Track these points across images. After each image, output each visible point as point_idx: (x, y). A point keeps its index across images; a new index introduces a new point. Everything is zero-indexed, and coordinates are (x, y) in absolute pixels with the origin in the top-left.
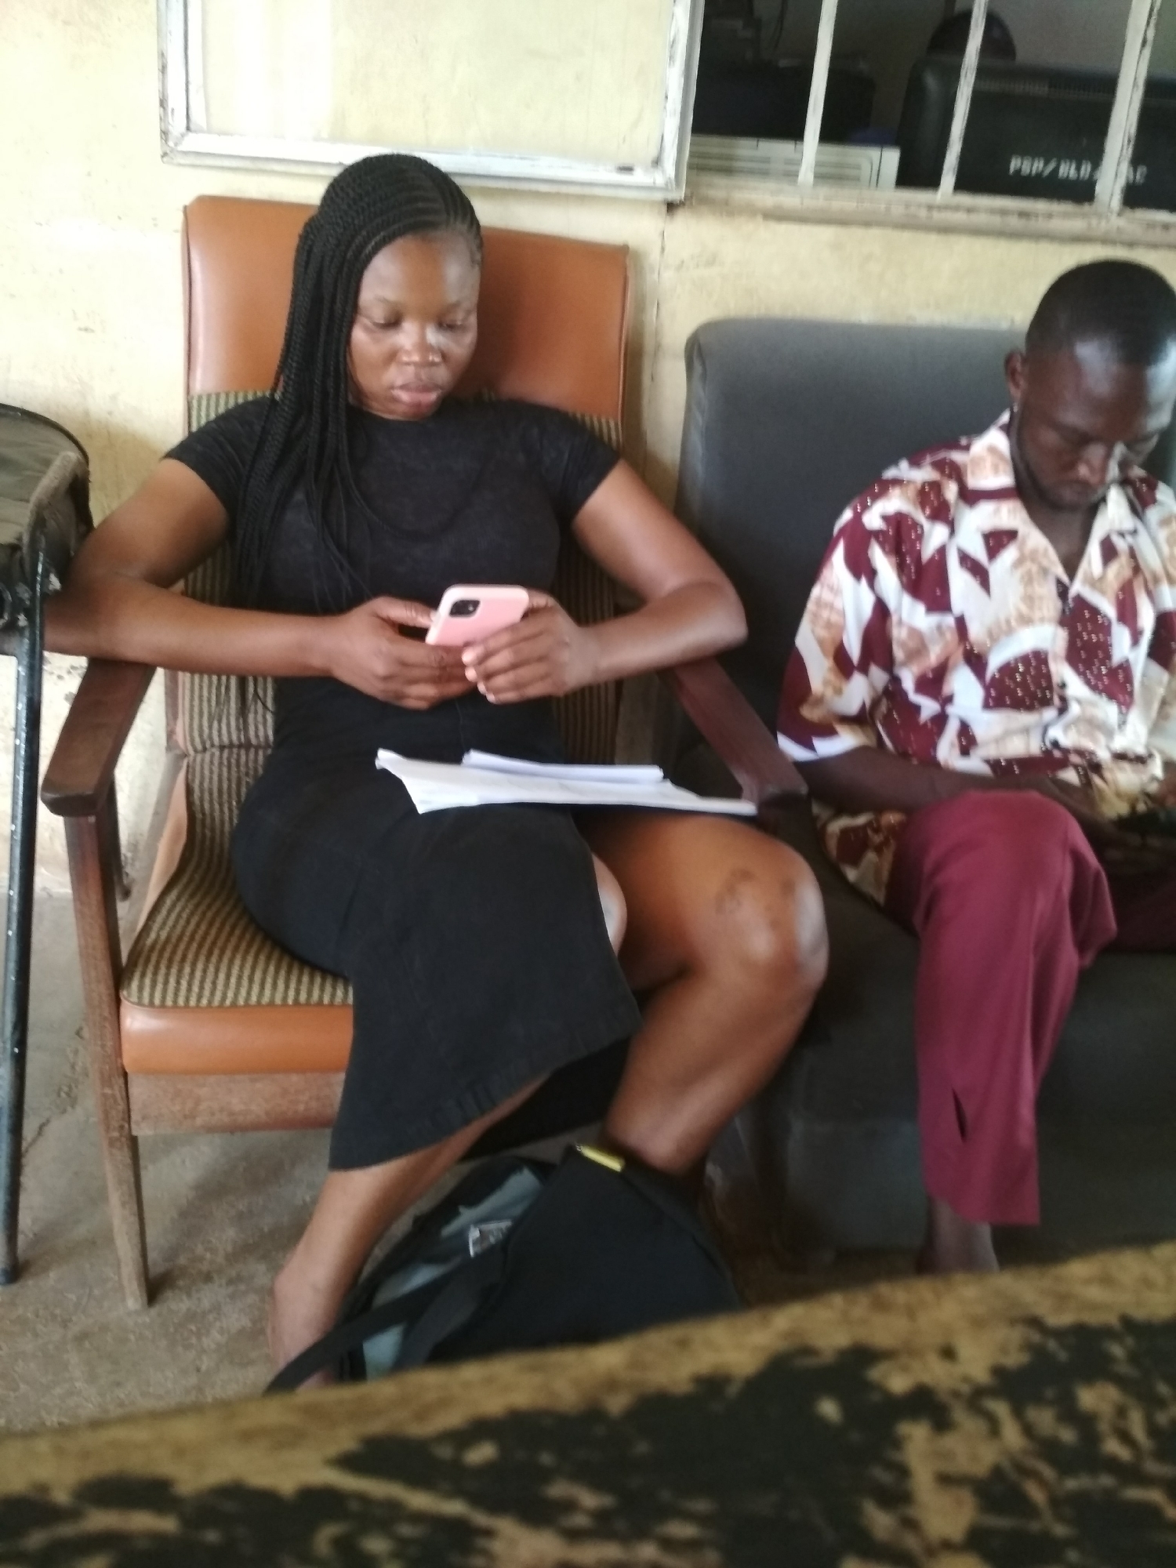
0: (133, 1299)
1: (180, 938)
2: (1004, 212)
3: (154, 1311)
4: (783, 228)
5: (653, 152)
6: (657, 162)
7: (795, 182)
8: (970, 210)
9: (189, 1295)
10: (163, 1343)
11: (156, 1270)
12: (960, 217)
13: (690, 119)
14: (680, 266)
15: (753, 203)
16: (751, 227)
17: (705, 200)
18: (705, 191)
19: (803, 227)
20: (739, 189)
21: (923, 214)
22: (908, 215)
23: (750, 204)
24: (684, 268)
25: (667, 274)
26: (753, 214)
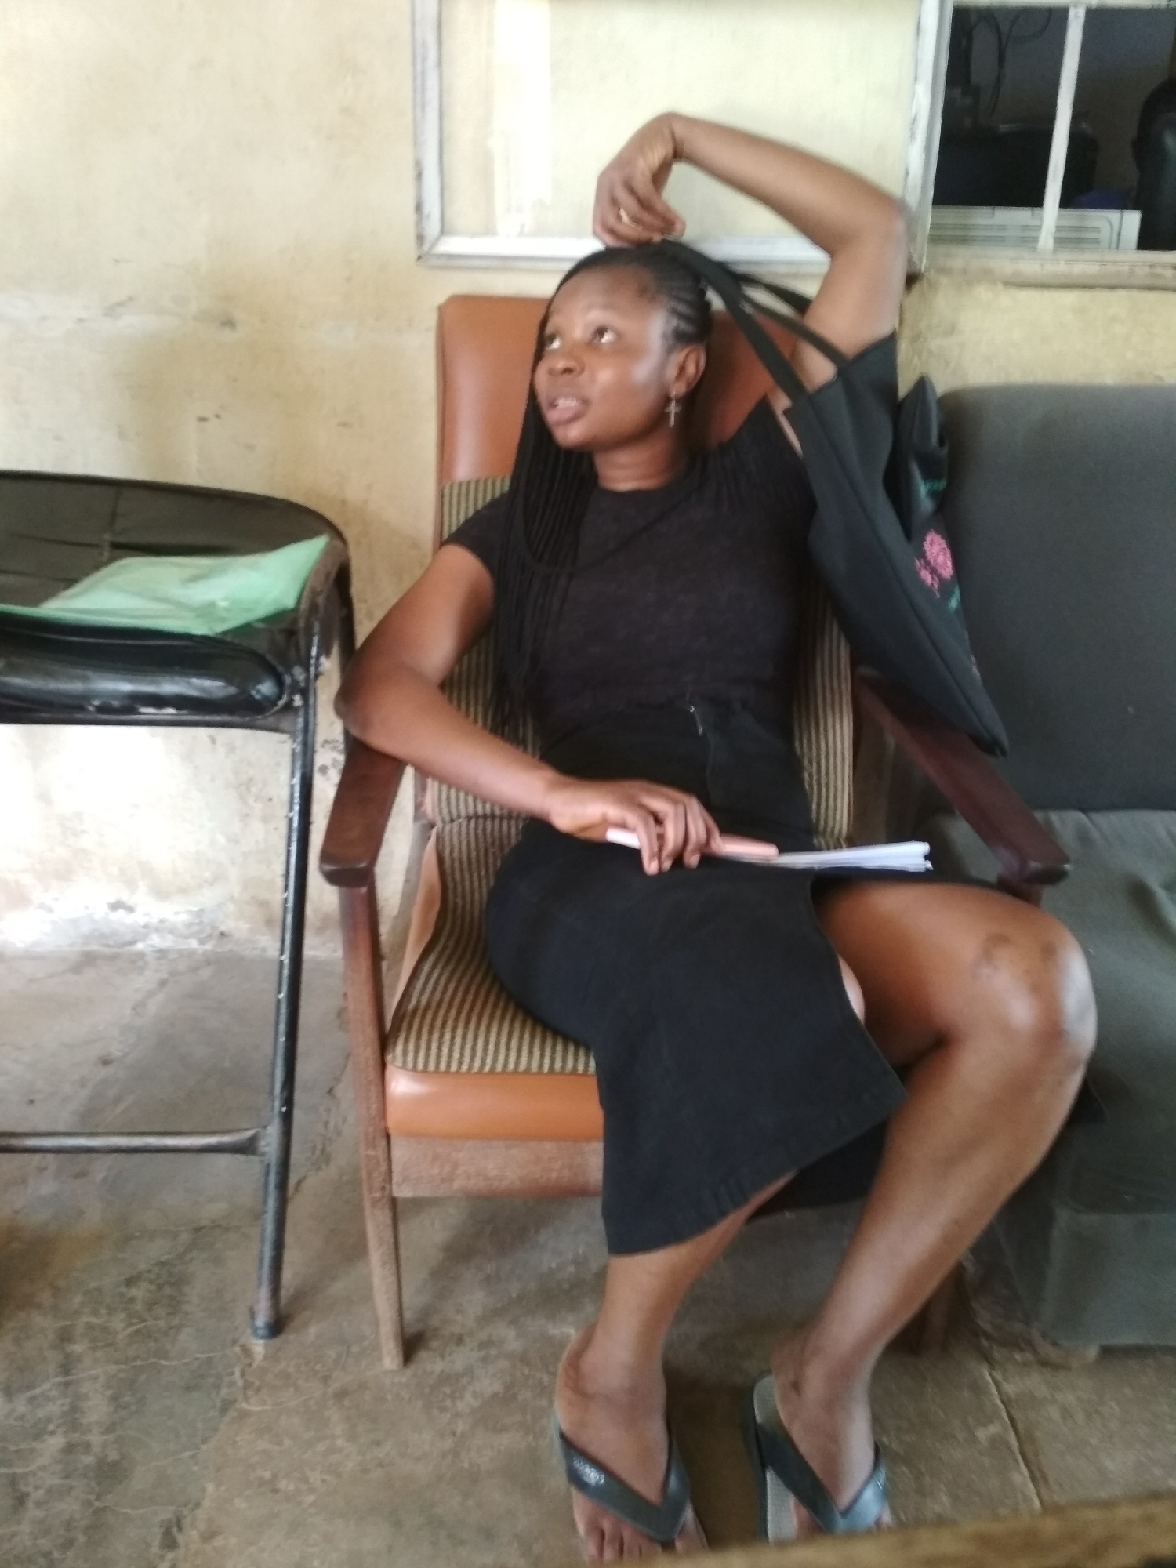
0: (390, 1358)
1: (439, 1005)
3: (409, 1371)
4: (1024, 295)
7: (1034, 249)
9: (443, 1357)
10: (420, 1404)
11: (411, 1330)
13: (931, 194)
14: (917, 337)
15: (992, 271)
16: (990, 295)
17: (943, 271)
18: (941, 261)
19: (1045, 292)
20: (977, 258)
21: (1169, 274)
22: (1154, 275)
23: (989, 272)
24: (921, 338)
25: (904, 345)
26: (993, 282)
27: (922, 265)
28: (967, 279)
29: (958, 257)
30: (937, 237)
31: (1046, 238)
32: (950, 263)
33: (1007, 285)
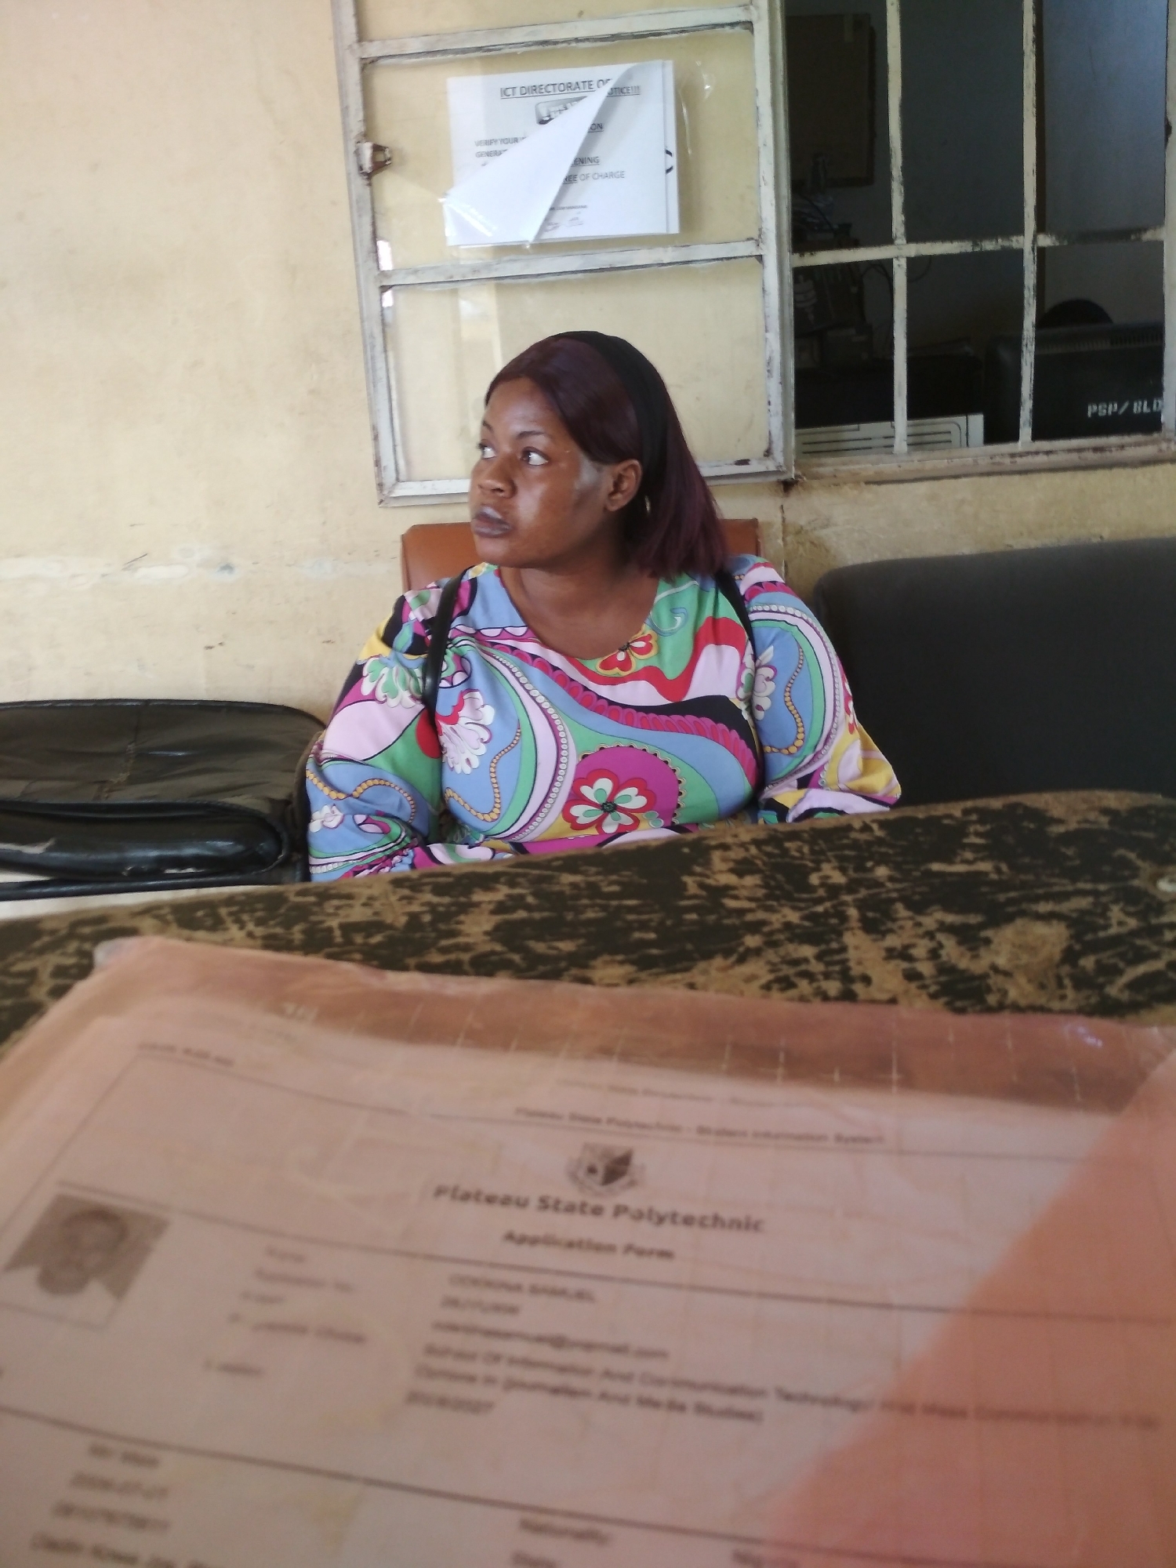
2: (1079, 450)
4: (884, 488)
5: (763, 446)
6: (767, 453)
7: (892, 453)
8: (1048, 453)
12: (1041, 459)
13: (793, 416)
14: (799, 531)
15: (858, 474)
16: (856, 492)
17: (817, 477)
18: (815, 469)
19: (902, 486)
20: (844, 464)
21: (1007, 461)
22: (994, 464)
23: (855, 474)
24: (803, 532)
25: (788, 539)
26: (857, 483)
27: (792, 474)
28: (835, 483)
29: (829, 465)
30: (808, 452)
31: (901, 443)
32: (821, 470)
33: (868, 483)
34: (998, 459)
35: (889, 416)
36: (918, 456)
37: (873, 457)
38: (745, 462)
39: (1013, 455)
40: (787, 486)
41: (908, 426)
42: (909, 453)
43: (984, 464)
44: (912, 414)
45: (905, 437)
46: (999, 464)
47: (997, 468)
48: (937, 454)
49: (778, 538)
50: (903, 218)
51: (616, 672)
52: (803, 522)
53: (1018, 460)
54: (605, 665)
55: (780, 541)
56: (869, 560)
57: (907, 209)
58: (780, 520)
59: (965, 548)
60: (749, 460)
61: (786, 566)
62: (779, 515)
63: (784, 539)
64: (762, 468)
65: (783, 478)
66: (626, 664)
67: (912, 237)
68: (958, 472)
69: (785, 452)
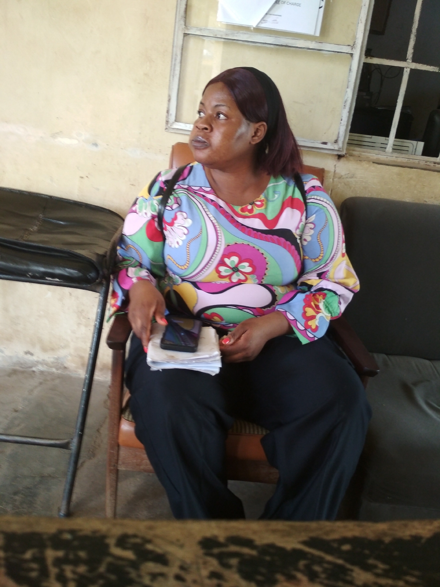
4: (380, 167)
5: (335, 138)
6: (336, 142)
7: (384, 151)
13: (349, 127)
14: (340, 177)
15: (369, 157)
16: (368, 165)
17: (351, 155)
18: (351, 152)
19: (387, 167)
20: (364, 152)
21: (432, 165)
22: (426, 165)
23: (368, 158)
24: (342, 178)
25: (335, 179)
26: (369, 161)
27: (344, 153)
28: (360, 159)
29: (357, 151)
30: (351, 143)
31: (389, 148)
32: (354, 153)
33: (374, 163)
34: (428, 163)
35: (387, 135)
36: (395, 155)
37: (376, 151)
38: (325, 143)
39: (435, 163)
40: (340, 157)
41: (395, 141)
42: (393, 152)
43: (422, 163)
44: (398, 136)
45: (392, 146)
46: (429, 165)
47: (428, 167)
48: (403, 156)
49: (330, 179)
50: (413, 51)
51: (247, 214)
52: (343, 173)
53: (437, 165)
54: (243, 210)
55: (331, 180)
56: (366, 196)
57: (415, 48)
58: (333, 171)
59: (407, 198)
60: (327, 143)
61: (331, 191)
62: (334, 168)
63: (333, 180)
64: (332, 148)
65: (339, 153)
66: (251, 211)
67: (414, 60)
68: (412, 166)
69: (343, 142)
